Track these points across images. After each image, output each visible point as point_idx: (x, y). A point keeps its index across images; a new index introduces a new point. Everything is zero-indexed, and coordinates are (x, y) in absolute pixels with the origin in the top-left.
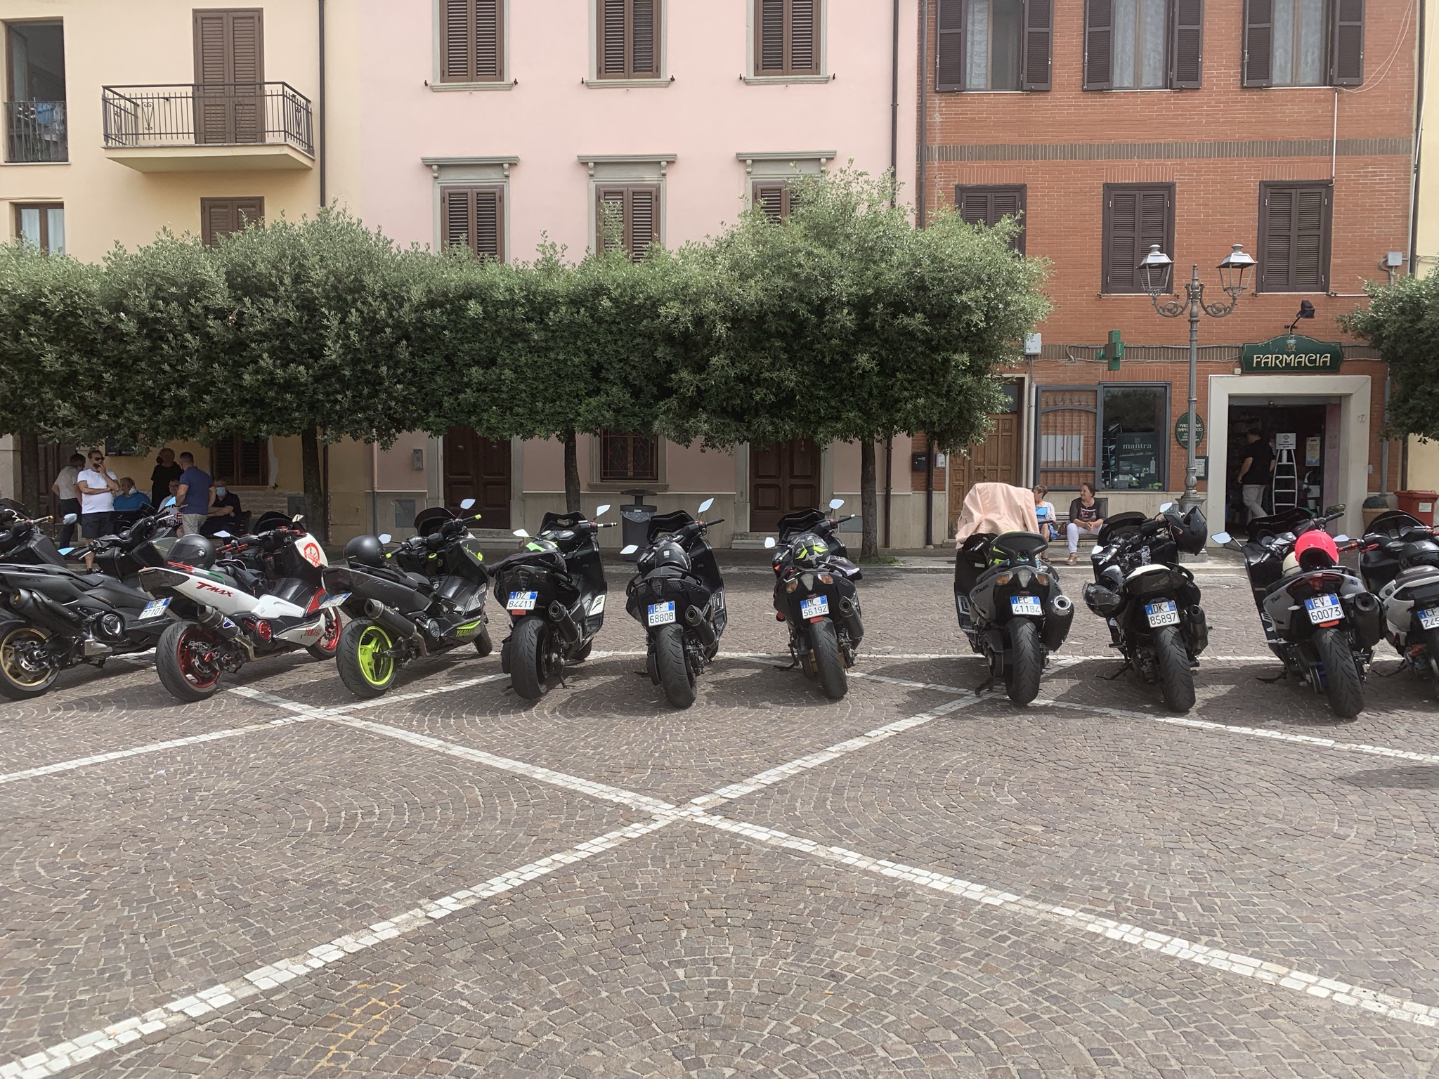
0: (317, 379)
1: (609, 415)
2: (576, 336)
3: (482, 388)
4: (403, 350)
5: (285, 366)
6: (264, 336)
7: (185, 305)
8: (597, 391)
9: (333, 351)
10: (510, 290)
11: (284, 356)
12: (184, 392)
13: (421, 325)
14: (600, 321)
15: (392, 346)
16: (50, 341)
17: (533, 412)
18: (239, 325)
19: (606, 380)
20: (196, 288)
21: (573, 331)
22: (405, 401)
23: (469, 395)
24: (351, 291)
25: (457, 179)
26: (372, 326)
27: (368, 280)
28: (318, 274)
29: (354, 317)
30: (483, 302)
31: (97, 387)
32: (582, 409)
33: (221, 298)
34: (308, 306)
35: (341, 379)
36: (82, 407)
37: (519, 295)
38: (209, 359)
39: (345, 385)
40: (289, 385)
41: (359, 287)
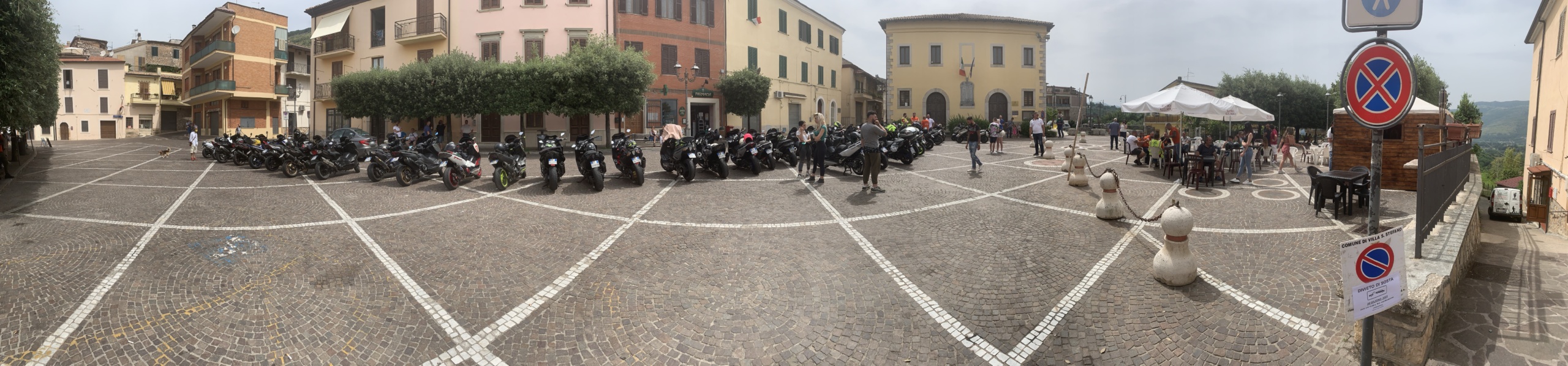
0: (455, 99)
1: (537, 107)
2: (527, 83)
3: (501, 101)
4: (479, 91)
5: (447, 96)
6: (441, 87)
7: (421, 80)
8: (532, 101)
9: (460, 91)
10: (509, 70)
11: (447, 93)
12: (420, 104)
13: (484, 82)
14: (534, 79)
15: (476, 89)
16: (387, 92)
17: (515, 107)
18: (434, 85)
19: (536, 97)
20: (424, 74)
21: (527, 82)
22: (479, 105)
23: (497, 103)
24: (465, 73)
25: (486, 39)
26: (471, 83)
27: (470, 69)
28: (456, 68)
29: (466, 80)
30: (501, 74)
31: (397, 104)
32: (529, 106)
33: (430, 78)
34: (453, 78)
35: (462, 99)
36: (394, 110)
37: (512, 72)
38: (426, 95)
39: (463, 101)
40: (448, 101)
41: (467, 72)
